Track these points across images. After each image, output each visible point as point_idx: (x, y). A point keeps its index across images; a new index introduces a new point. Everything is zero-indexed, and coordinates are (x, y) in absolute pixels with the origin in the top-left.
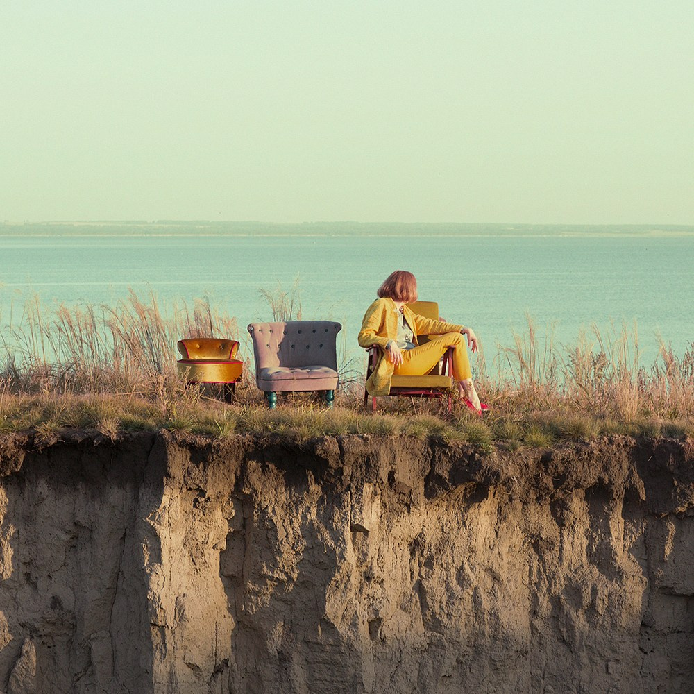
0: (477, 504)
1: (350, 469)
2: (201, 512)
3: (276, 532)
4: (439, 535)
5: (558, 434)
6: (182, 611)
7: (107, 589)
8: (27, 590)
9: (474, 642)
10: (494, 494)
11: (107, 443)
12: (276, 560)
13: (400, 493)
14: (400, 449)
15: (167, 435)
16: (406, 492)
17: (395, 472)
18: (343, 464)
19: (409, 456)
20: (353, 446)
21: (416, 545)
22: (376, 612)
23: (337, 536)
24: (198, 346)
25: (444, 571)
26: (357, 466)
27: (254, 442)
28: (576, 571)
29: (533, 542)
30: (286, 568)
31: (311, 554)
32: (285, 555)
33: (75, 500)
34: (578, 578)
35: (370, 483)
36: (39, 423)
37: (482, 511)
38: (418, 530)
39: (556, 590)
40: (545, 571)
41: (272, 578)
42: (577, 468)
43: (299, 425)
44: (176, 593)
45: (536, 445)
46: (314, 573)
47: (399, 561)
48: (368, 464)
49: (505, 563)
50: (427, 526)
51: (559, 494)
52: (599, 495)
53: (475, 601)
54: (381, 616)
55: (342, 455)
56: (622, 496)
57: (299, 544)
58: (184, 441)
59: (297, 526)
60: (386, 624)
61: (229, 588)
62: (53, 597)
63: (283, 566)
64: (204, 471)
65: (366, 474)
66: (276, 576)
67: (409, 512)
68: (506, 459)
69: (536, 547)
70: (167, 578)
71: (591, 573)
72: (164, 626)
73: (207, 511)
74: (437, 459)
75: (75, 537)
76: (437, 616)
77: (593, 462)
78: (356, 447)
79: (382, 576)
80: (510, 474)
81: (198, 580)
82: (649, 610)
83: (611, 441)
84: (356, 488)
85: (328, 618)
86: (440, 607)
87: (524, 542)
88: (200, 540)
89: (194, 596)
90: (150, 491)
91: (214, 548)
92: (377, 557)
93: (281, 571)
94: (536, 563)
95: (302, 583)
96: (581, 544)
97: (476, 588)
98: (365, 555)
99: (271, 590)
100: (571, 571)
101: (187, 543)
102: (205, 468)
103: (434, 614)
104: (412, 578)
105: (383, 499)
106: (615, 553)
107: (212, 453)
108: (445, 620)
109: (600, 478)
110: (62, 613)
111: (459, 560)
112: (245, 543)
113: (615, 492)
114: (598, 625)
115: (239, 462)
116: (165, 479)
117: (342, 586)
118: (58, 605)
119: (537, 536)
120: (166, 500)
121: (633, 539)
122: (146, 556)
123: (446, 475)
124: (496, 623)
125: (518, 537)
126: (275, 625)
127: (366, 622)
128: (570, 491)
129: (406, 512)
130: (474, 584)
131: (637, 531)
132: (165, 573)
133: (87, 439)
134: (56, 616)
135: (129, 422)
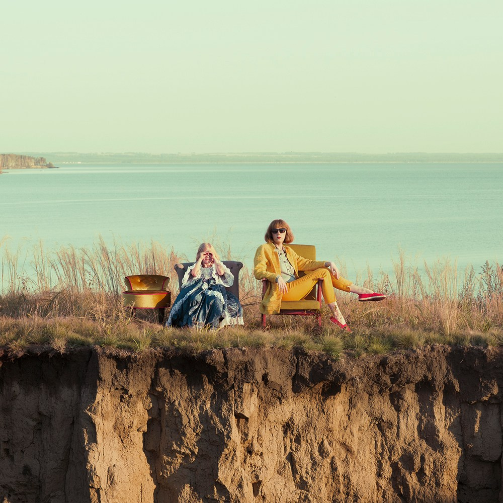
0: (332, 397)
1: (233, 373)
2: (126, 405)
3: (181, 419)
4: (305, 419)
5: (393, 343)
6: (112, 477)
7: (62, 460)
8: (7, 461)
9: (333, 497)
10: (347, 388)
11: (57, 355)
12: (182, 440)
13: (273, 390)
14: (272, 358)
15: (99, 350)
16: (278, 389)
17: (267, 374)
18: (228, 369)
19: (280, 362)
20: (234, 356)
21: (287, 427)
22: (257, 477)
23: (225, 422)
24: (139, 281)
25: (309, 446)
26: (238, 371)
27: (163, 354)
28: (409, 444)
29: (377, 423)
30: (189, 445)
31: (207, 434)
32: (188, 435)
33: (39, 396)
34: (411, 449)
35: (248, 383)
36: (11, 341)
37: (337, 401)
38: (288, 416)
39: (395, 458)
40: (386, 444)
41: (180, 453)
42: (407, 369)
43: (196, 341)
44: (109, 464)
45: (376, 352)
46: (210, 448)
47: (275, 438)
48: (246, 369)
49: (356, 439)
50: (295, 413)
51: (396, 388)
52: (425, 388)
53: (332, 466)
54: (261, 479)
55: (226, 363)
56: (443, 389)
57: (198, 427)
58: (111, 354)
59: (197, 414)
60: (265, 485)
61: (150, 459)
62: (25, 466)
63: (187, 443)
64: (127, 375)
65: (245, 376)
66: (183, 451)
67: (281, 403)
68: (352, 364)
69: (380, 426)
70: (102, 454)
71: (421, 445)
72: (99, 489)
73: (131, 404)
74: (300, 364)
75: (40, 423)
76: (304, 479)
77: (419, 364)
78: (237, 357)
79: (261, 450)
80: (354, 375)
81: (126, 454)
82: (464, 472)
83: (433, 349)
84: (238, 386)
85: (220, 481)
86: (306, 472)
87: (371, 423)
88: (127, 425)
89: (123, 466)
90: (89, 390)
91: (138, 430)
92: (256, 436)
93: (186, 447)
94: (380, 439)
95: (202, 456)
96: (413, 424)
97: (333, 458)
98: (246, 435)
99: (180, 461)
100: (406, 444)
101: (116, 428)
102: (127, 373)
103: (301, 477)
104: (285, 451)
105: (260, 394)
106: (438, 431)
107: (132, 363)
108: (310, 481)
109: (425, 376)
110: (31, 477)
111: (320, 437)
112: (161, 427)
113: (437, 386)
114: (426, 484)
115: (153, 369)
116: (98, 382)
117: (230, 458)
118: (28, 472)
119: (380, 419)
120: (99, 397)
121: (452, 420)
122: (86, 437)
123: (307, 376)
124: (348, 483)
125: (365, 420)
126: (184, 486)
127: (250, 484)
128: (403, 385)
129: (278, 403)
130: (331, 455)
131: (454, 415)
132: (99, 450)
133: (44, 352)
134: (27, 480)
135: (74, 340)
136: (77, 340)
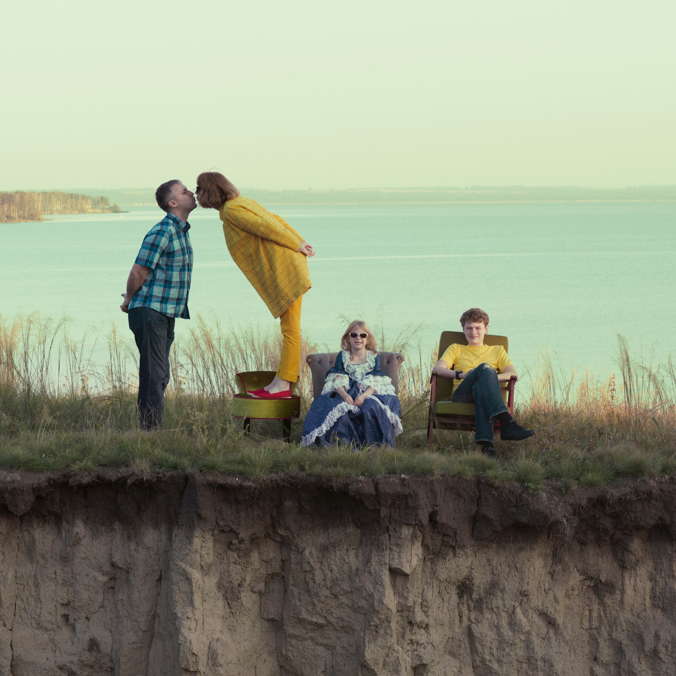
1: (388, 510)
2: (236, 555)
3: (314, 574)
4: (489, 577)
5: (617, 472)
6: (215, 656)
7: (144, 632)
8: (65, 632)
10: (549, 535)
11: (139, 482)
12: (314, 604)
13: (444, 535)
14: (443, 490)
15: (198, 476)
16: (451, 534)
17: (437, 513)
18: (380, 505)
19: (454, 496)
20: (390, 487)
21: (464, 588)
22: (420, 658)
23: (377, 582)
24: (255, 380)
25: (494, 616)
26: (395, 508)
27: (289, 482)
28: (638, 616)
29: (592, 584)
30: (324, 612)
31: (350, 598)
32: (323, 598)
33: (112, 540)
34: (640, 623)
35: (409, 525)
36: (74, 461)
37: (535, 553)
38: (465, 572)
39: (618, 635)
40: (606, 615)
41: (311, 623)
42: (636, 508)
43: (336, 465)
44: (210, 637)
45: (591, 484)
46: (354, 617)
47: (446, 604)
48: (407, 506)
49: (561, 607)
50: (475, 569)
51: (619, 535)
52: (661, 536)
53: (527, 646)
54: (425, 662)
55: (378, 496)
58: (215, 482)
59: (335, 569)
60: (432, 670)
61: (270, 632)
62: (91, 640)
63: (322, 610)
64: (237, 512)
65: (405, 516)
66: (315, 620)
67: (455, 554)
68: (557, 500)
69: (596, 590)
70: (200, 622)
71: (654, 617)
72: (196, 672)
73: (242, 553)
74: (483, 500)
75: (113, 579)
76: (488, 663)
77: (653, 502)
78: (393, 488)
79: (426, 620)
80: (560, 516)
81: (235, 624)
83: (672, 480)
84: (395, 530)
85: (368, 664)
86: (490, 653)
87: (583, 585)
88: (236, 583)
89: (230, 641)
90: (183, 533)
91: (251, 590)
92: (420, 601)
93: (319, 615)
94: (596, 607)
96: (644, 587)
97: (529, 633)
98: (406, 599)
100: (633, 615)
101: (222, 586)
102: (238, 509)
103: (483, 661)
104: (461, 621)
105: (426, 541)
108: (495, 666)
109: (661, 519)
110: (99, 655)
111: (510, 603)
112: (285, 586)
114: (662, 672)
115: (274, 503)
116: (196, 520)
117: (382, 631)
118: (95, 648)
119: (596, 579)
120: (197, 542)
122: (179, 599)
123: (493, 516)
124: (550, 670)
125: (575, 580)
127: (409, 668)
128: (630, 531)
129: (451, 554)
130: (527, 629)
132: (197, 617)
133: (121, 478)
134: (94, 659)
135: (163, 461)
136: (167, 461)
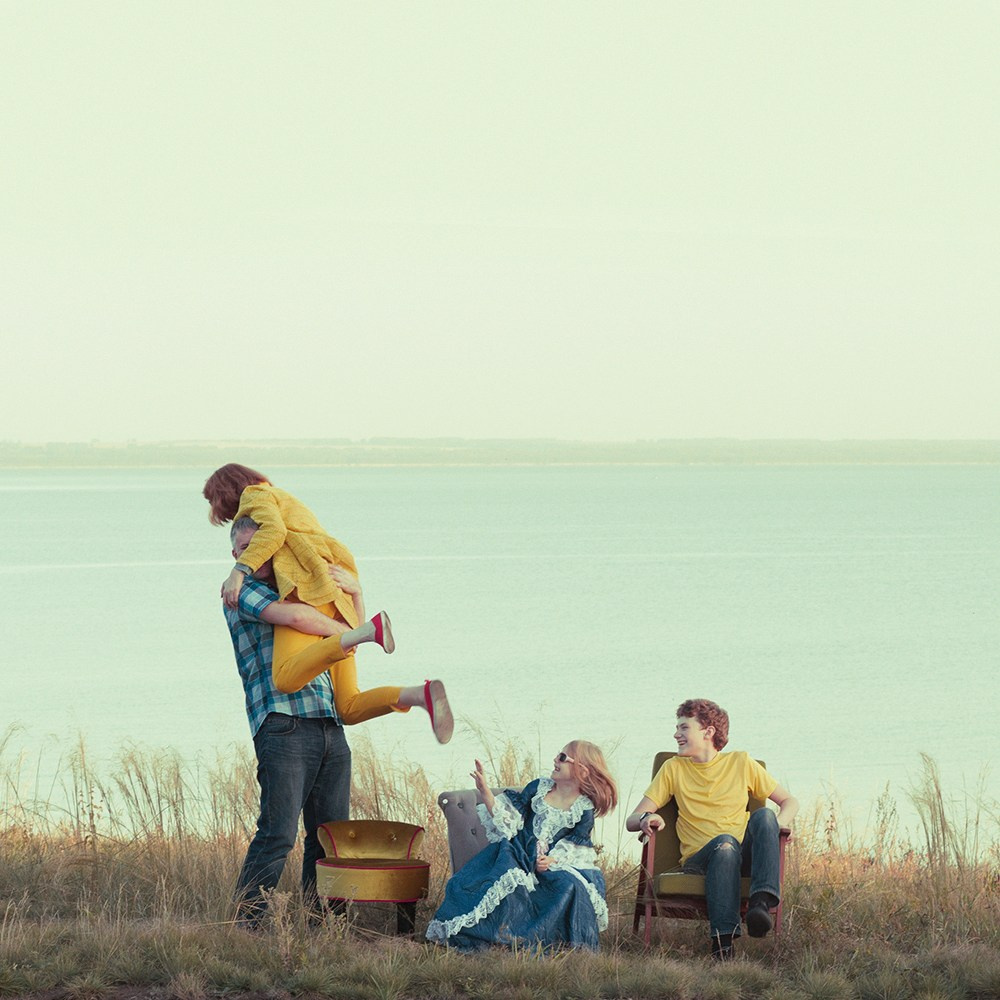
24: (352, 833)
36: (70, 977)
135: (224, 977)
136: (230, 977)
